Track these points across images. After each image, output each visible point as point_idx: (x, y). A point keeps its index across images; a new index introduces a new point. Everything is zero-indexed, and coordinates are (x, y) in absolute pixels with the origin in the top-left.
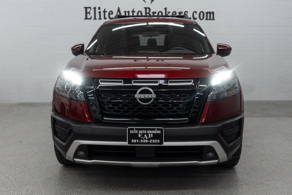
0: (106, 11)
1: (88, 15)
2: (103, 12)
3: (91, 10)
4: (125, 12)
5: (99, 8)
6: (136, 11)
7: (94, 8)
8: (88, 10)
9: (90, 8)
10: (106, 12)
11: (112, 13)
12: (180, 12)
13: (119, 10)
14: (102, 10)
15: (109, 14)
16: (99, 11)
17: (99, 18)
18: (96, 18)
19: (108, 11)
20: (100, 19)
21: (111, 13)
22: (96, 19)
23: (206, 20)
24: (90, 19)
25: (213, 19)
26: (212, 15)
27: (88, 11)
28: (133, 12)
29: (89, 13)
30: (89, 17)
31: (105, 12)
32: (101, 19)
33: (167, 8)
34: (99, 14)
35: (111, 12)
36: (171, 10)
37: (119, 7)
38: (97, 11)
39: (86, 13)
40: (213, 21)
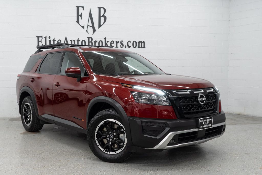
0: (55, 39)
1: (40, 43)
3: (42, 39)
4: (71, 41)
5: (49, 38)
8: (40, 39)
9: (42, 37)
12: (117, 41)
13: (66, 39)
14: (52, 39)
16: (49, 40)
23: (138, 48)
25: (144, 47)
26: (143, 44)
27: (40, 40)
28: (78, 41)
29: (41, 41)
36: (109, 39)
37: (66, 37)
38: (48, 40)
39: (38, 41)
40: (144, 48)
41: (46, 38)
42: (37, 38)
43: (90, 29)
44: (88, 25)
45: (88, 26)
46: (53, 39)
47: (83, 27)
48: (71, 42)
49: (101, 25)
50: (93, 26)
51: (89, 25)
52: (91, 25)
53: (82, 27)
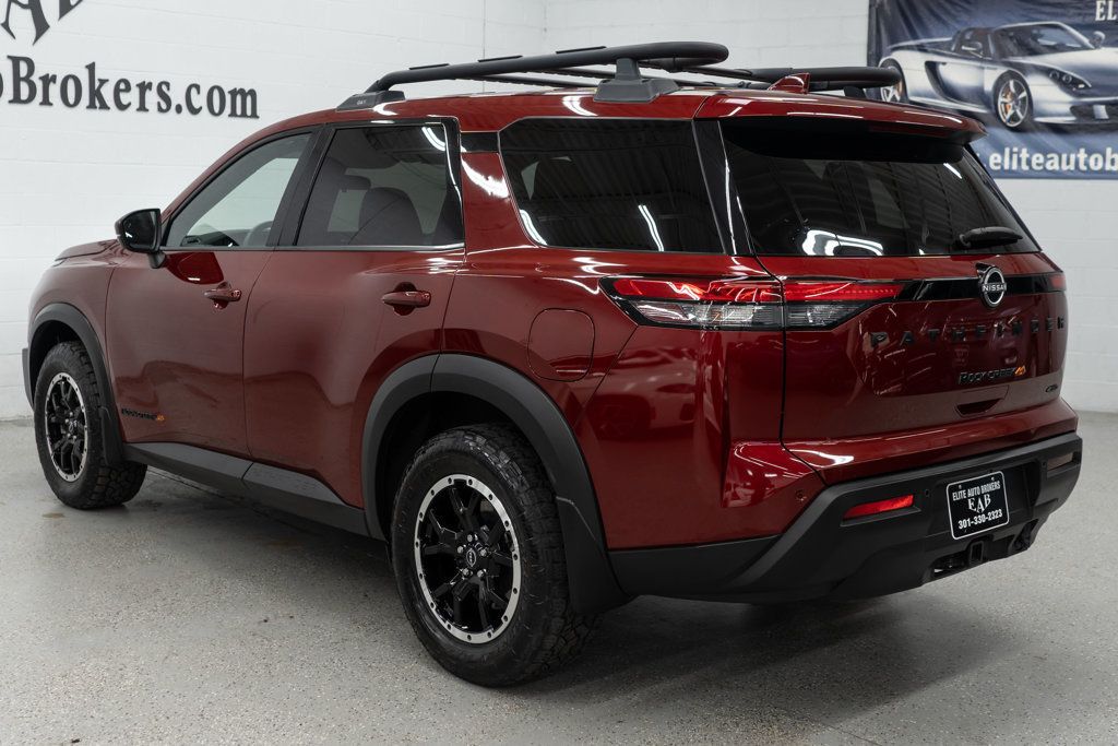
36: (109, 72)
40: (253, 121)
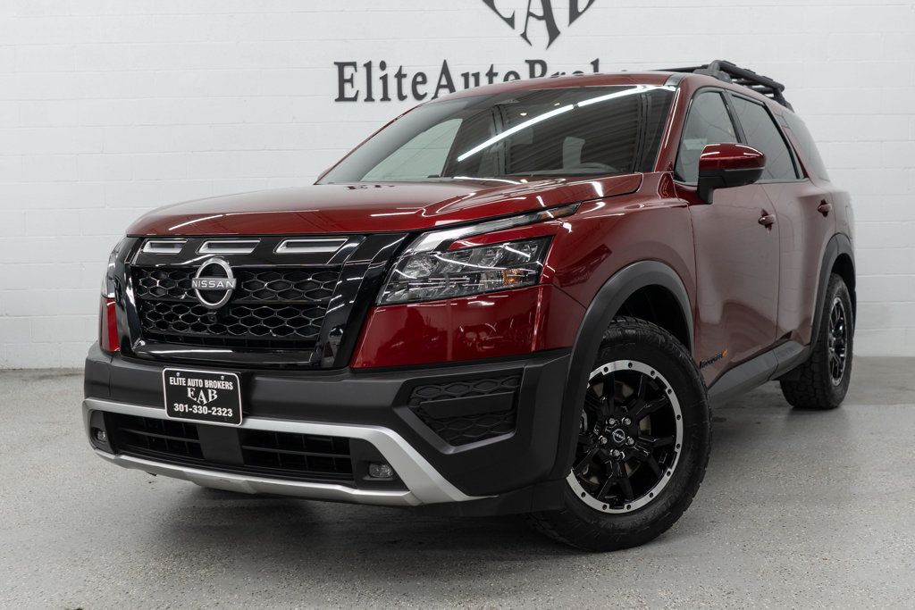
0: (403, 73)
1: (347, 86)
2: (396, 76)
3: (356, 71)
4: (466, 76)
5: (383, 66)
6: (502, 71)
7: (365, 65)
8: (348, 71)
9: (354, 64)
10: (405, 76)
11: (424, 81)
13: (445, 71)
14: (391, 71)
15: (415, 83)
16: (383, 73)
17: (381, 97)
18: (374, 96)
19: (410, 73)
20: (385, 98)
21: (419, 79)
22: (373, 100)
24: (355, 99)
27: (347, 76)
28: (491, 75)
29: (351, 81)
30: (349, 92)
31: (400, 76)
32: (389, 100)
33: (600, 62)
34: (380, 83)
35: (421, 78)
36: (611, 66)
37: (445, 61)
38: (377, 73)
39: (342, 81)
41: (368, 66)
42: (336, 69)
43: (539, 29)
44: (530, 14)
45: (531, 18)
46: (396, 71)
47: (511, 22)
48: (462, 79)
49: (580, 10)
50: (548, 16)
51: (531, 11)
52: (540, 13)
53: (506, 20)
